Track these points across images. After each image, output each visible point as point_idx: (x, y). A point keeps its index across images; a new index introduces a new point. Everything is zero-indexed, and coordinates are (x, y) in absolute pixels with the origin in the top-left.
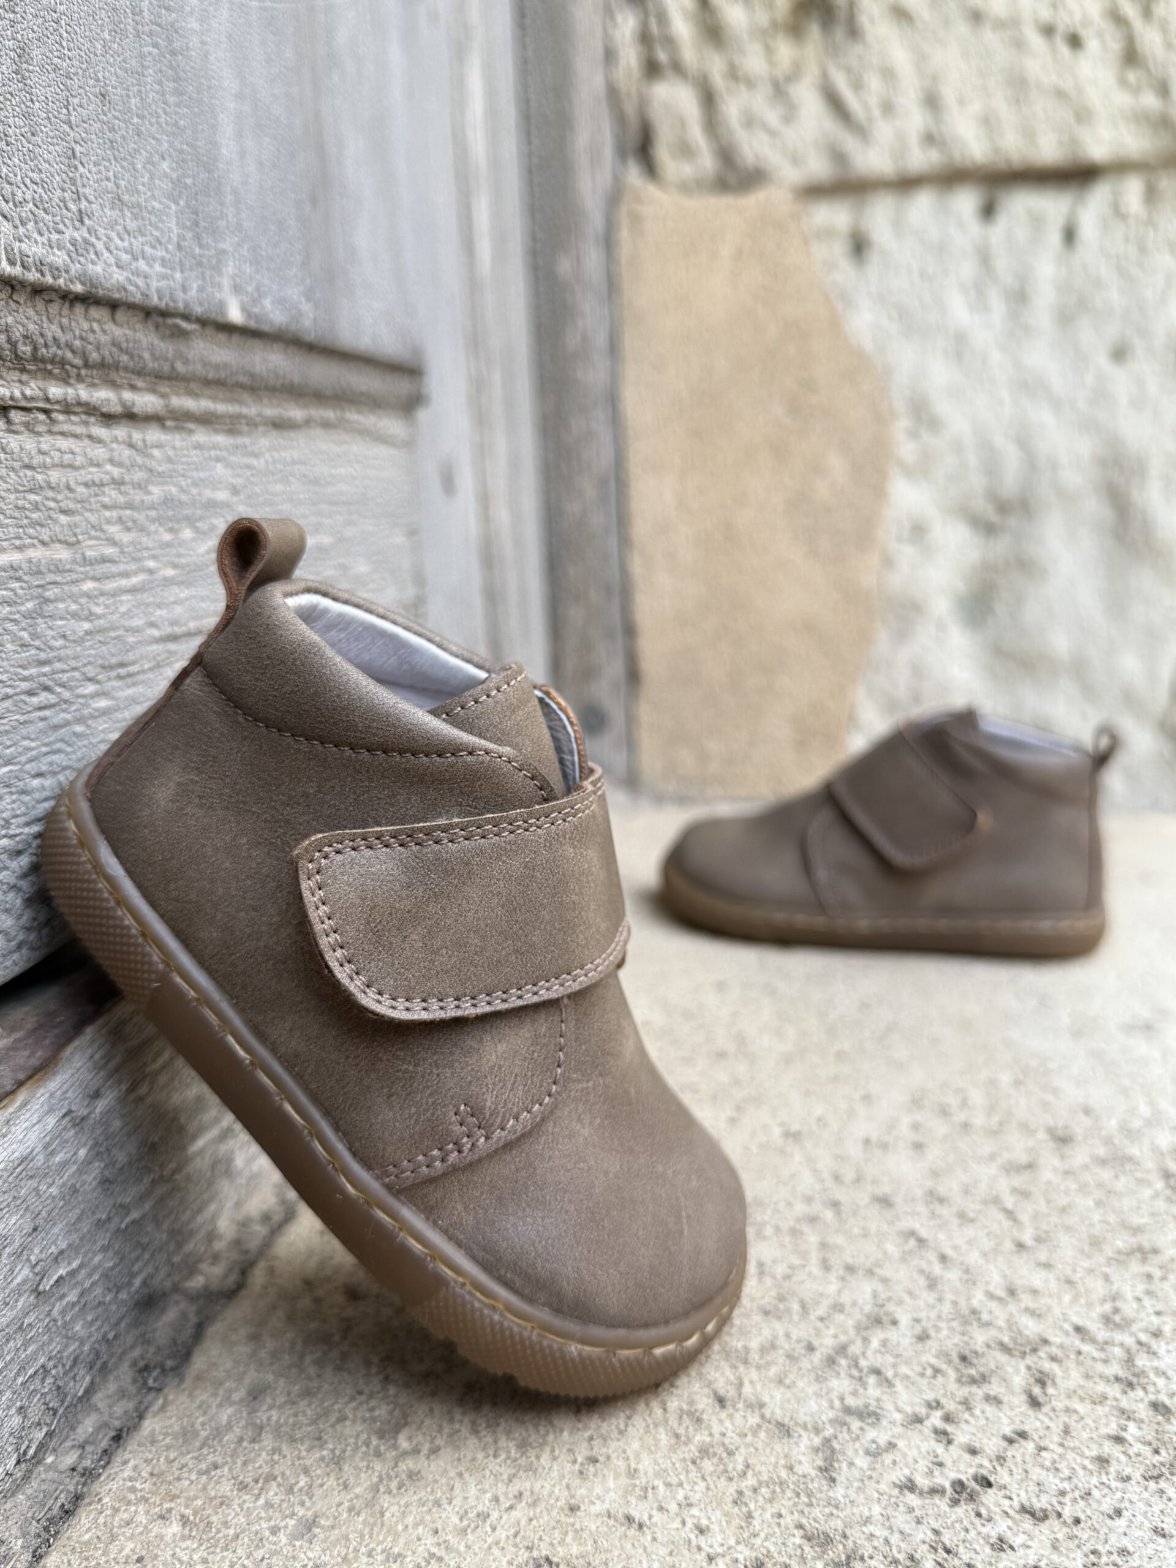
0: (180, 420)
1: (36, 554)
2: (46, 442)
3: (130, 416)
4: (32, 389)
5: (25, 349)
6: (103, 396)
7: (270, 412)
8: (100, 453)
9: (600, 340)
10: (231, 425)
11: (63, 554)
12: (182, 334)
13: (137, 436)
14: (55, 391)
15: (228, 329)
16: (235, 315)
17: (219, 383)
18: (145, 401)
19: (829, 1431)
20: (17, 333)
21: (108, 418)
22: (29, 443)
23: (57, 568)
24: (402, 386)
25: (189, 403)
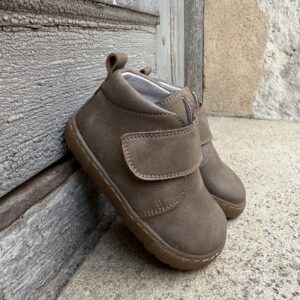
0: (101, 28)
1: (65, 61)
2: (68, 34)
3: (89, 27)
4: (64, 20)
5: (62, 11)
6: (82, 22)
7: (123, 26)
8: (82, 36)
9: (200, 9)
10: (114, 30)
11: (72, 61)
12: (101, 7)
13: (90, 32)
14: (70, 21)
15: (113, 6)
16: (115, 3)
17: (111, 19)
18: (93, 24)
19: (246, 285)
20: (60, 6)
21: (84, 28)
22: (64, 34)
23: (70, 64)
24: (155, 20)
25: (103, 24)
